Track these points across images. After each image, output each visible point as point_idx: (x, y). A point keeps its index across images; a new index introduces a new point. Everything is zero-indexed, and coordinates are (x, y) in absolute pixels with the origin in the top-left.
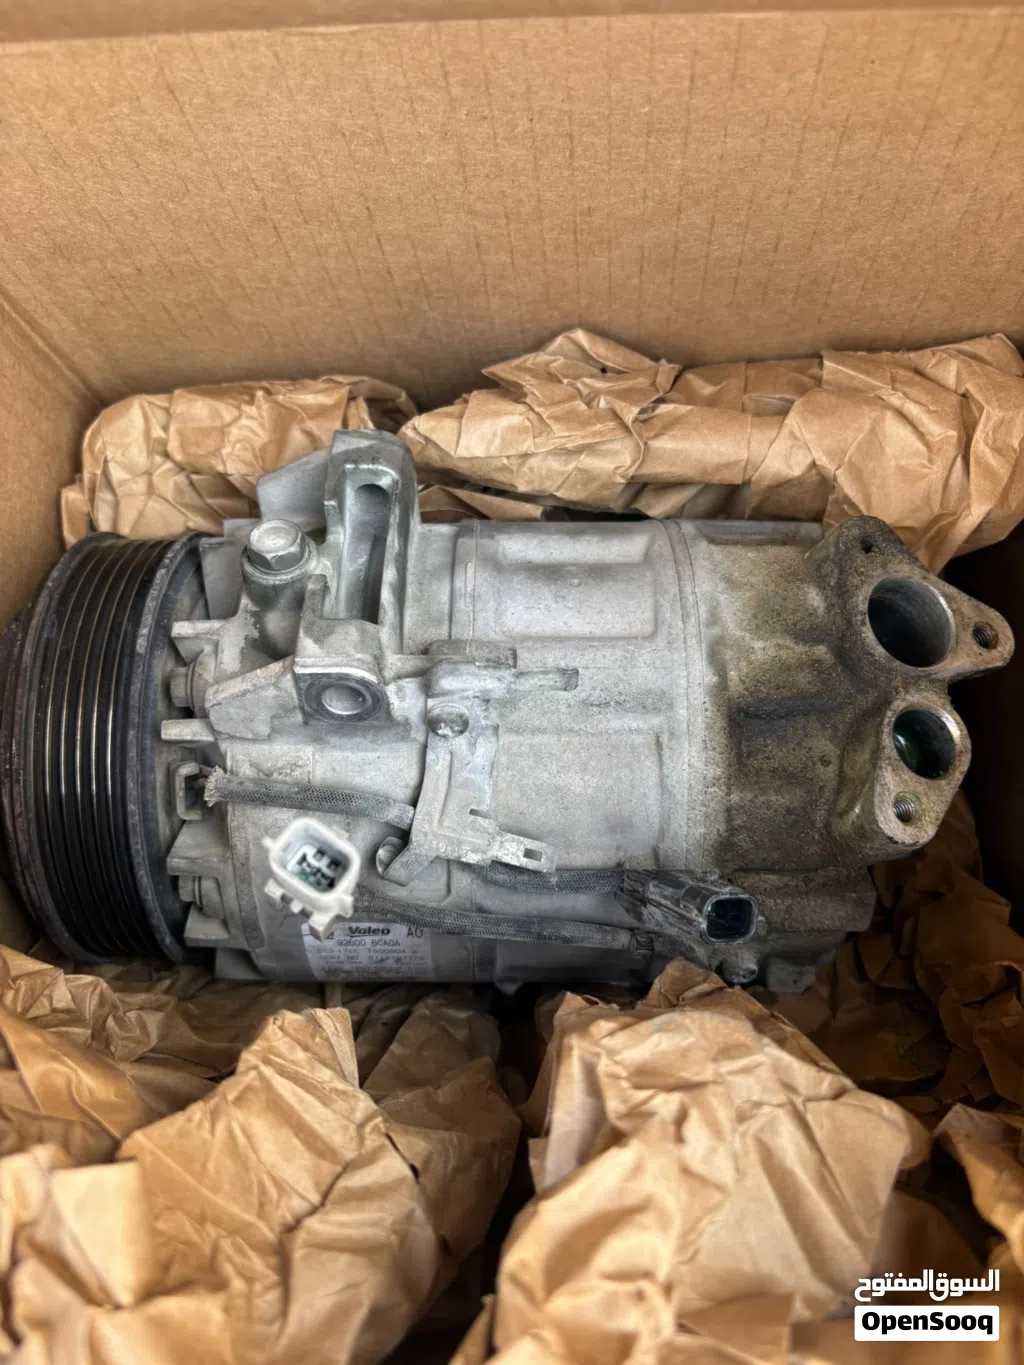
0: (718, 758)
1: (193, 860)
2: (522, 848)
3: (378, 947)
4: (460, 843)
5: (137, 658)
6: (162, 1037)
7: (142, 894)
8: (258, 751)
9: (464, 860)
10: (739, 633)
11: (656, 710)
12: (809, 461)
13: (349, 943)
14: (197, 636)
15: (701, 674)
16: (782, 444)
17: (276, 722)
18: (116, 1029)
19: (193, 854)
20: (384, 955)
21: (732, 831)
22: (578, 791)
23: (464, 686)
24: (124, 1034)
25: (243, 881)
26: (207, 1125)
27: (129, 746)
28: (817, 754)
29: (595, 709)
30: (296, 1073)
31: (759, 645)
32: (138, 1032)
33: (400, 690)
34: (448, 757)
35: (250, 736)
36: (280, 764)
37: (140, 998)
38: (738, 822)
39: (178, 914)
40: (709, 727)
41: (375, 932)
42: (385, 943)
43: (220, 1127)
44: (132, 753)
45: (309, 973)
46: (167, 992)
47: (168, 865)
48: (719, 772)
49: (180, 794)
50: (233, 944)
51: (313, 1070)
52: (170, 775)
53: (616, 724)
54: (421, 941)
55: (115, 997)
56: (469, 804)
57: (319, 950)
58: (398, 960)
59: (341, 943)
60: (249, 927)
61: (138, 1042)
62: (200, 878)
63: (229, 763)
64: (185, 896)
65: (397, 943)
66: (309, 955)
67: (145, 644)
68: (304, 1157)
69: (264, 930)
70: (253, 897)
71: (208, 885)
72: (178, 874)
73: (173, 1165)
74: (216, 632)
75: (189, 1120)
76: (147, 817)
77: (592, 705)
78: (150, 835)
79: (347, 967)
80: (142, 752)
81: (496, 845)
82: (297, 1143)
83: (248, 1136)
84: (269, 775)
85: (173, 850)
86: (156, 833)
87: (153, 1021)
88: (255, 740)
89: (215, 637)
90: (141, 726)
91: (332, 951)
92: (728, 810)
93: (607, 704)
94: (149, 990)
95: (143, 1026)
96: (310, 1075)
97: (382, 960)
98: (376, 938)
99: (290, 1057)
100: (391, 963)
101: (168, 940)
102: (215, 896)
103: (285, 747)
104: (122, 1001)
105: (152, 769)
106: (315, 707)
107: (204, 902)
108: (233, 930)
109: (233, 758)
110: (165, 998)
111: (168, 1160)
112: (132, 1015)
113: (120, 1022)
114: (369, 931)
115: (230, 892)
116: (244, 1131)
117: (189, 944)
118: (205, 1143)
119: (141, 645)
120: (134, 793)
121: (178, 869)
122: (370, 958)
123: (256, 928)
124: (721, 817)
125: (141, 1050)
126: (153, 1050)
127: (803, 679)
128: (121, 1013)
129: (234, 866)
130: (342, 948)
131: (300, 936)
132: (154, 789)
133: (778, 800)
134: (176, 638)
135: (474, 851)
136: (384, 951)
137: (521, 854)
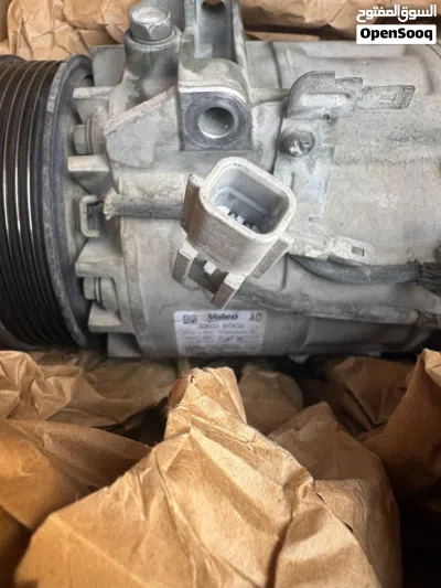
1: (95, 264)
2: (350, 246)
3: (228, 329)
4: (304, 243)
5: (47, 115)
6: (74, 396)
7: (57, 293)
8: (144, 178)
9: (308, 255)
13: (207, 326)
14: (92, 98)
17: (159, 149)
18: (39, 391)
19: (94, 260)
20: (230, 335)
22: (384, 206)
23: (318, 103)
24: (45, 395)
25: (133, 280)
26: (139, 502)
27: (43, 179)
29: (398, 143)
30: (220, 432)
32: (56, 393)
33: (261, 113)
34: (290, 178)
35: (137, 164)
36: (160, 188)
37: (58, 368)
39: (83, 311)
41: (227, 317)
42: (233, 326)
43: (155, 504)
44: (46, 183)
45: (175, 349)
46: (77, 364)
47: (77, 269)
49: (83, 217)
50: (123, 330)
51: (234, 429)
52: (75, 205)
53: (412, 154)
54: (259, 323)
55: (39, 368)
56: (308, 213)
57: (185, 332)
58: (240, 338)
59: (201, 327)
60: (137, 316)
61: (57, 401)
62: (100, 279)
63: (121, 188)
64: (89, 295)
65: (242, 326)
66: (178, 336)
67: (53, 106)
68: (245, 531)
69: (147, 318)
70: (139, 292)
71: (106, 284)
72: (83, 275)
73: (98, 551)
74: (107, 94)
75: (117, 496)
76: (59, 236)
77: (395, 140)
78: (62, 249)
79: (203, 344)
80: (53, 185)
81: (331, 244)
82: (236, 514)
83: (188, 514)
84: (152, 196)
85: (80, 258)
86: (67, 249)
87: (67, 384)
88: (142, 168)
89: (106, 98)
90: (53, 166)
91: (194, 333)
93: (406, 139)
94: (64, 364)
95: (60, 389)
96: (232, 434)
97: (228, 339)
98: (227, 322)
99: (210, 416)
100: (234, 342)
101: (76, 329)
102: (111, 292)
103: (163, 174)
104: (43, 371)
105: (62, 200)
106: (191, 130)
107: (104, 298)
108: (124, 318)
109: (124, 183)
110: (75, 368)
111: (90, 545)
112: (51, 380)
113: (42, 385)
114: (224, 317)
115: (123, 289)
116: (183, 508)
117: (92, 330)
118: (137, 523)
119: (51, 107)
120: (49, 214)
121: (84, 272)
122: (220, 337)
123: (142, 316)
125: (59, 406)
126: (67, 407)
128: (42, 378)
129: (126, 267)
130: (202, 330)
131: (173, 322)
132: (63, 215)
134: (77, 100)
135: (315, 248)
136: (230, 332)
137: (349, 251)
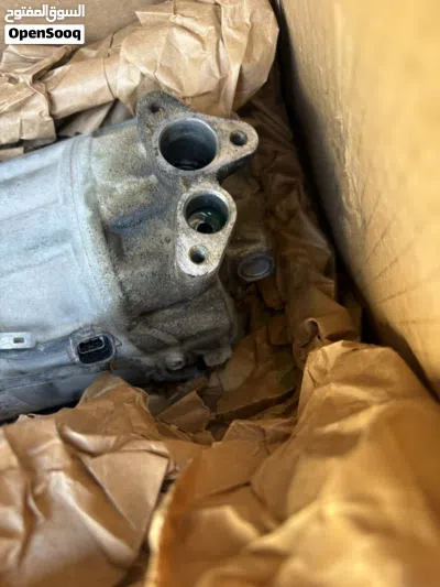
0: (104, 257)
2: (12, 338)
10: (103, 182)
11: (64, 241)
12: (139, 74)
15: (84, 212)
16: (123, 69)
21: (127, 295)
28: (163, 238)
29: (33, 251)
31: (118, 186)
38: (128, 288)
40: (94, 241)
48: (107, 265)
53: (46, 255)
77: (30, 249)
92: (121, 283)
93: (38, 246)
124: (118, 289)
127: (142, 198)
133: (146, 270)
137: (12, 342)
